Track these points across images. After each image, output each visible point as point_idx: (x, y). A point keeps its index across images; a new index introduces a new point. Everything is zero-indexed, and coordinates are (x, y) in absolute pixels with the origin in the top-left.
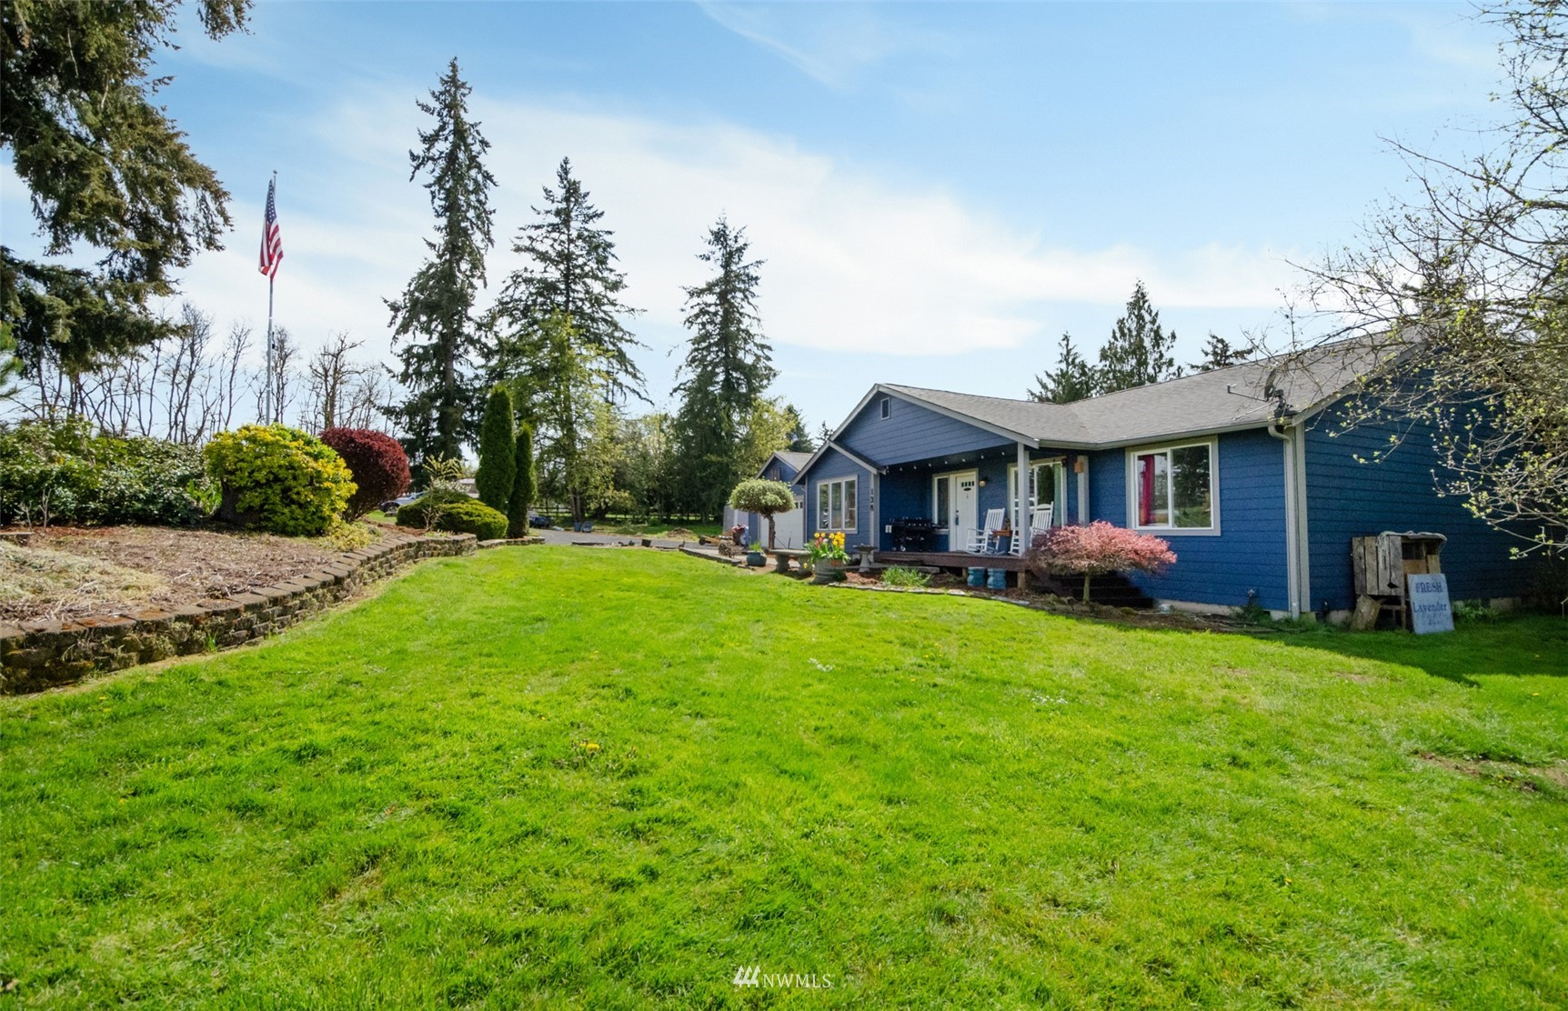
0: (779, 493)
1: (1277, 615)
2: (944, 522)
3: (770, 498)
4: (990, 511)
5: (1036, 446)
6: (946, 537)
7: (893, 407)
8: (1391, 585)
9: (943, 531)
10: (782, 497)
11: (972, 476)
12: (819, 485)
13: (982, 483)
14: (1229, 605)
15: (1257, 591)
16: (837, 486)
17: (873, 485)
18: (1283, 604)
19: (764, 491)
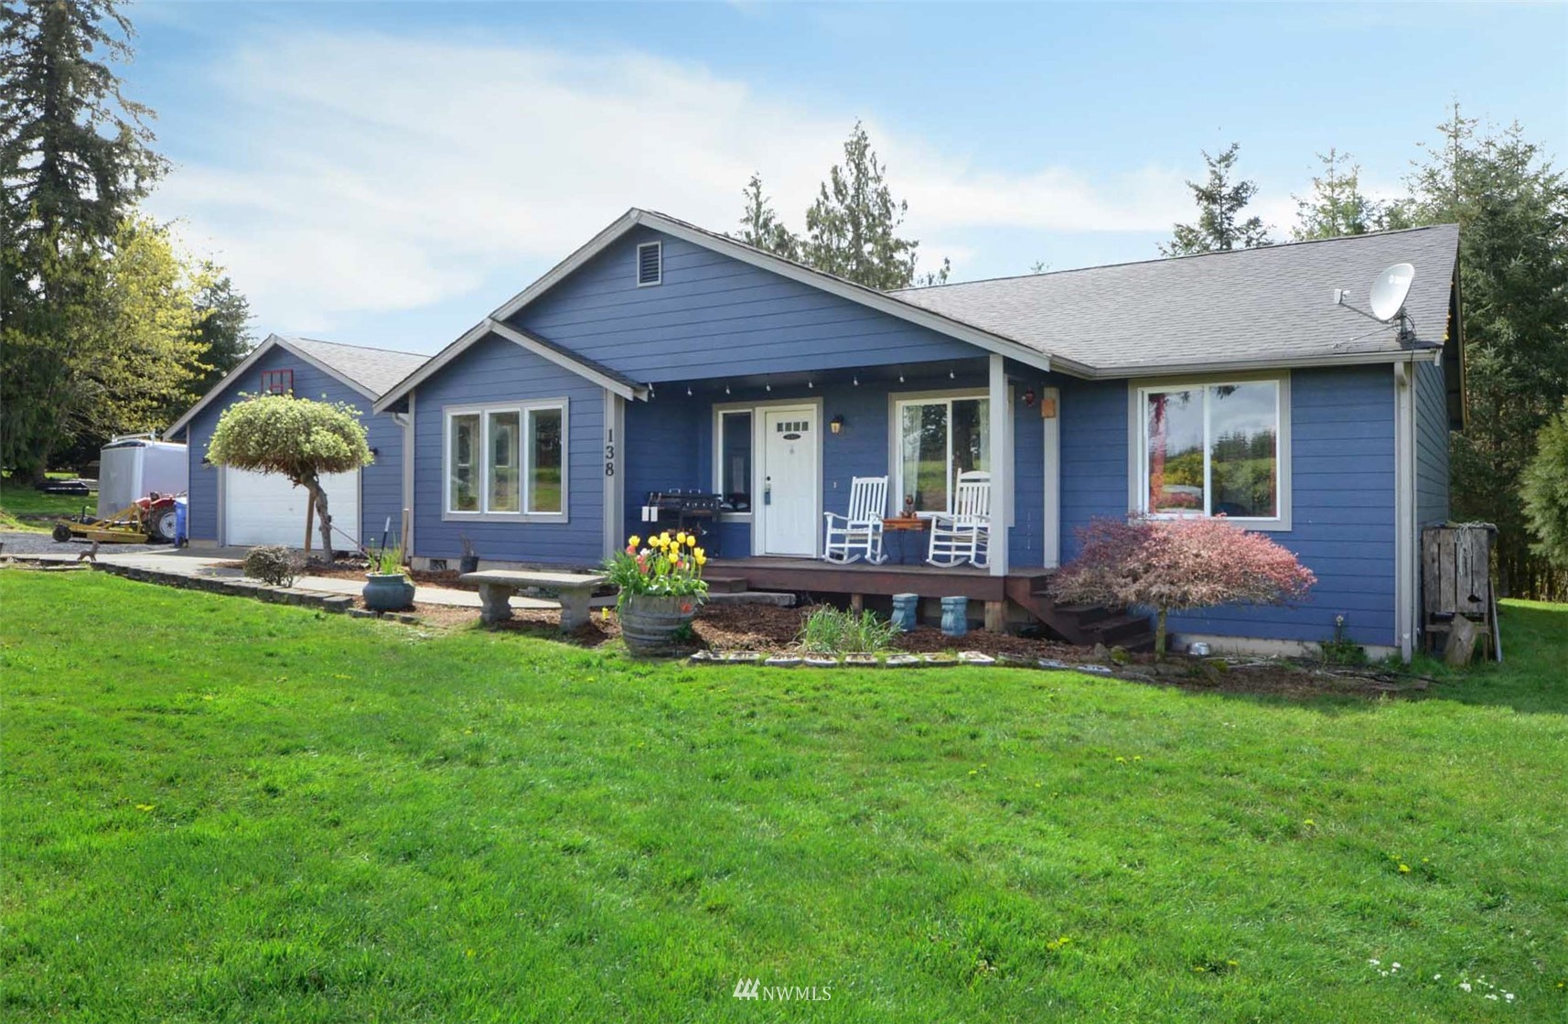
0: (337, 429)
1: (1375, 653)
2: (740, 498)
3: (323, 439)
4: (855, 480)
5: (1045, 367)
6: (746, 529)
7: (668, 260)
8: (1473, 599)
9: (739, 517)
10: (348, 438)
11: (808, 412)
12: (450, 414)
13: (835, 427)
14: (1301, 640)
15: (1346, 617)
16: (507, 421)
17: (612, 419)
18: (1386, 634)
19: (306, 427)
